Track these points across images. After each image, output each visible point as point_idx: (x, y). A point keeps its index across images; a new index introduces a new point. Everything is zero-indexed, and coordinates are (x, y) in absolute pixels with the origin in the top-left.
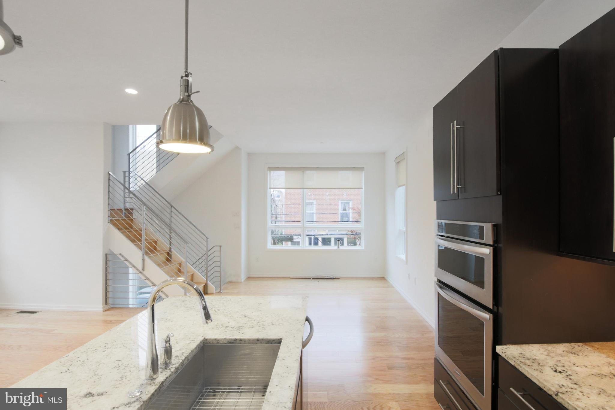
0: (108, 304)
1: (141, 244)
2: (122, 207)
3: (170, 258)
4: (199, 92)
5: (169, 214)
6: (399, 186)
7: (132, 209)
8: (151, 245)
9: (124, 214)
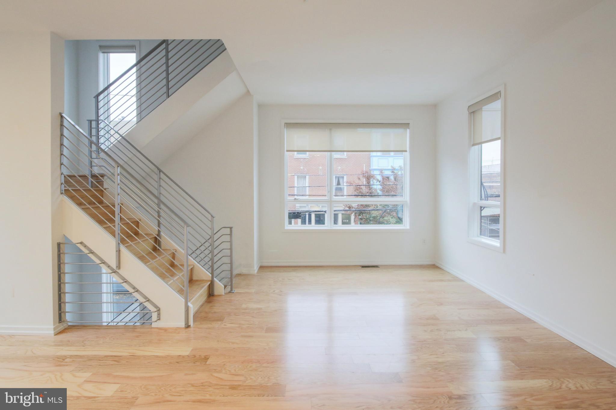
0: (64, 321)
1: (114, 226)
2: (87, 173)
3: (158, 247)
5: (157, 182)
6: (474, 145)
7: (103, 176)
8: (131, 228)
9: (90, 183)
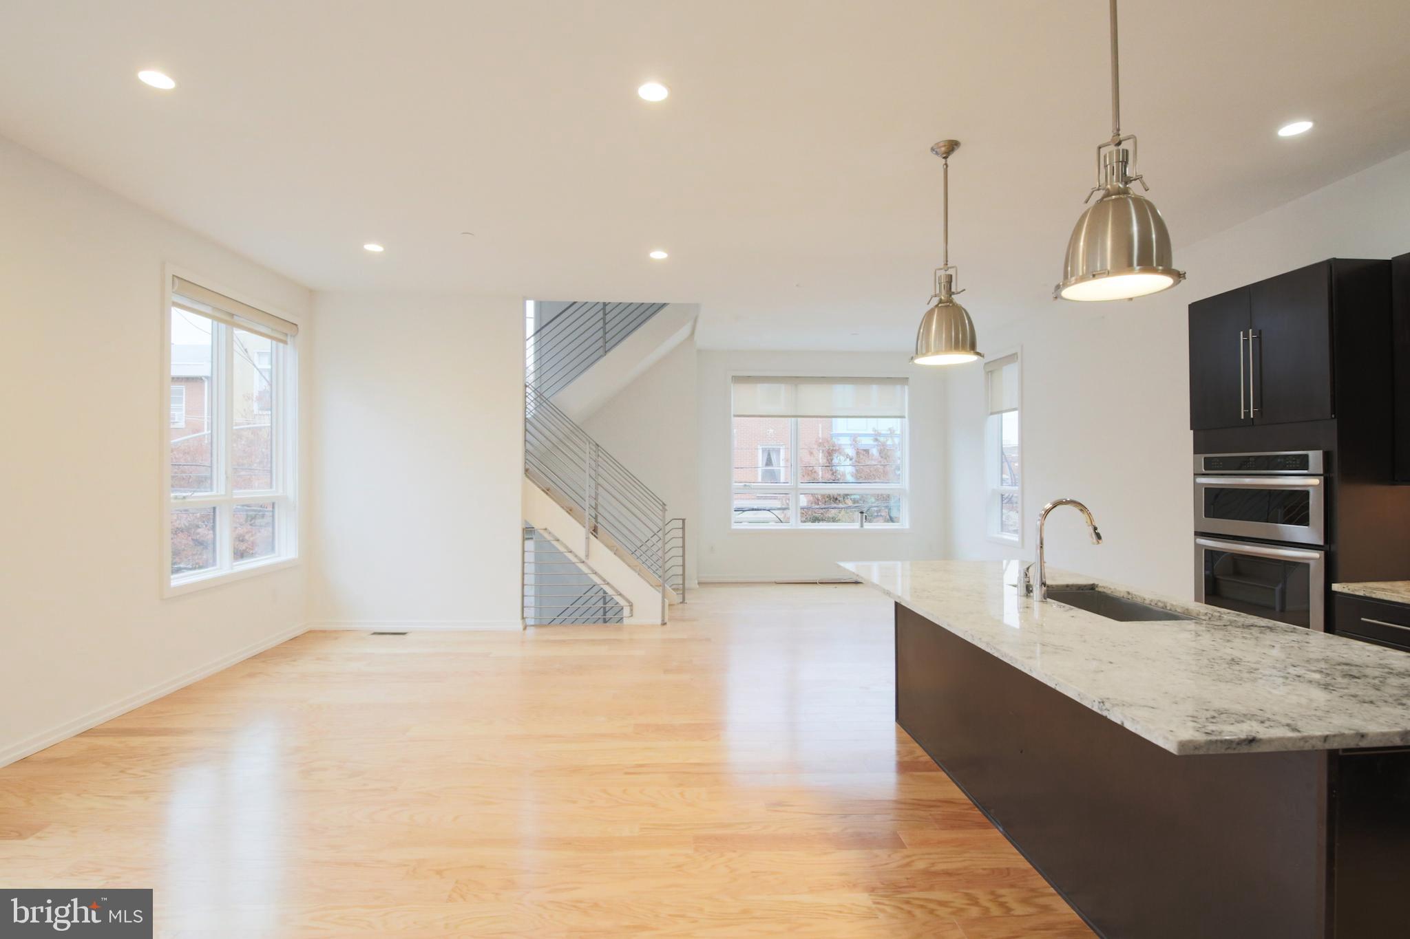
4: (964, 290)
